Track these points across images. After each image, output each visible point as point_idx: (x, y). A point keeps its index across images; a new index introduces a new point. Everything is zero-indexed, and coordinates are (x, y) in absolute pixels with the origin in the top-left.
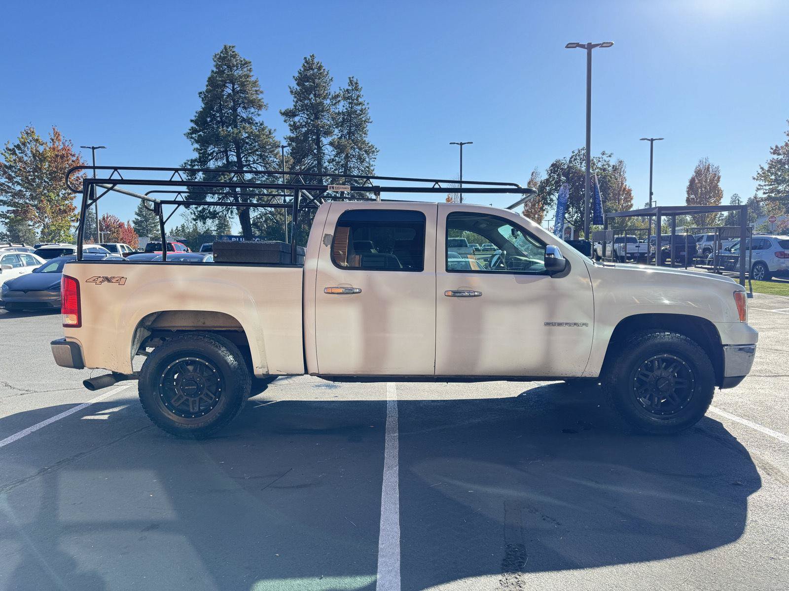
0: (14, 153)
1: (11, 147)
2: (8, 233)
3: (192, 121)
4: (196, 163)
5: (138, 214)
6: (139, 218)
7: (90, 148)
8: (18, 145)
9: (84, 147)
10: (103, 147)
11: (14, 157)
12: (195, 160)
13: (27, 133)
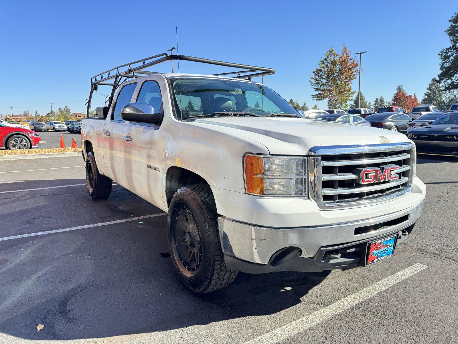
0: (324, 63)
1: (322, 60)
2: (355, 105)
3: (450, 21)
4: (450, 50)
5: (428, 89)
6: (429, 92)
7: (359, 53)
8: (325, 58)
9: (356, 54)
10: (366, 52)
11: (323, 65)
12: (450, 48)
13: (330, 51)
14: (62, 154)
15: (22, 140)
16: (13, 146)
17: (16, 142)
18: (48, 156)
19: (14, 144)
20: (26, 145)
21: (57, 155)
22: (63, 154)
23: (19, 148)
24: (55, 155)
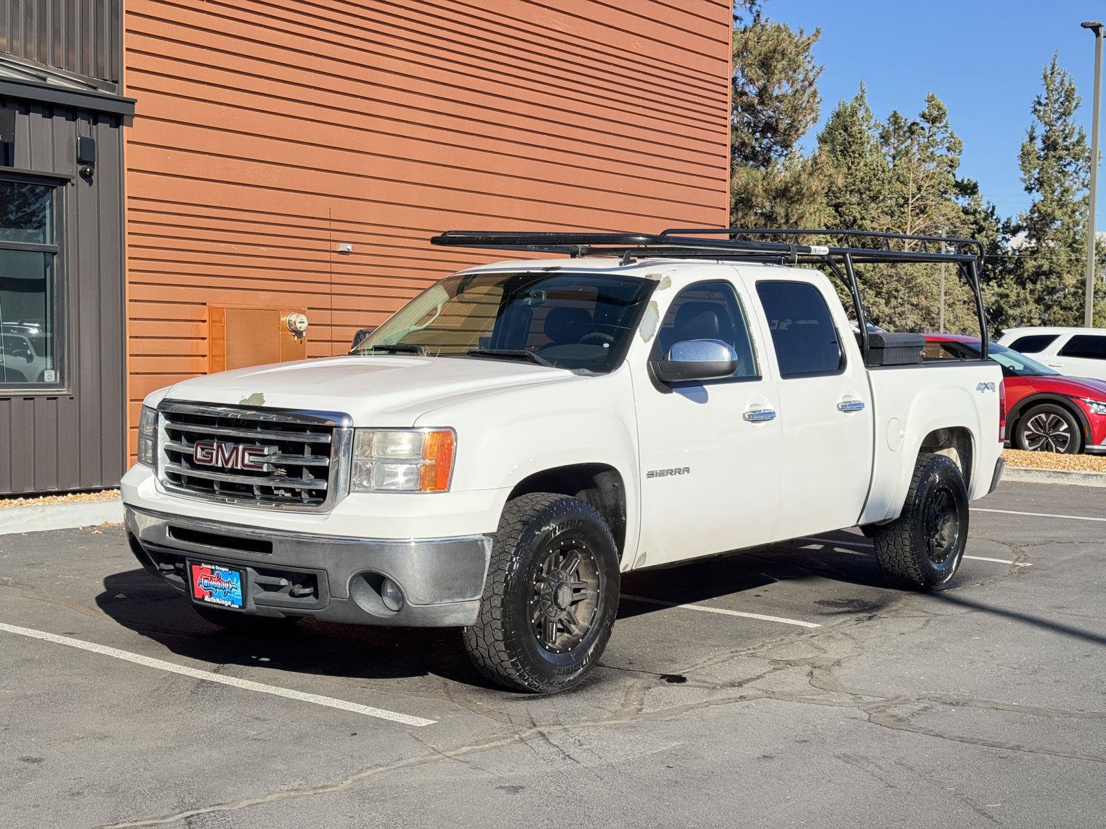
14: (1096, 475)
15: (1059, 421)
16: (1033, 439)
17: (1041, 427)
18: (1051, 479)
19: (1034, 433)
20: (1067, 437)
21: (1079, 477)
22: (1101, 476)
23: (1047, 448)
24: (1074, 476)
